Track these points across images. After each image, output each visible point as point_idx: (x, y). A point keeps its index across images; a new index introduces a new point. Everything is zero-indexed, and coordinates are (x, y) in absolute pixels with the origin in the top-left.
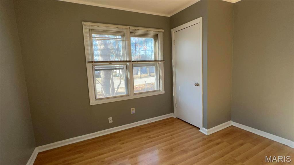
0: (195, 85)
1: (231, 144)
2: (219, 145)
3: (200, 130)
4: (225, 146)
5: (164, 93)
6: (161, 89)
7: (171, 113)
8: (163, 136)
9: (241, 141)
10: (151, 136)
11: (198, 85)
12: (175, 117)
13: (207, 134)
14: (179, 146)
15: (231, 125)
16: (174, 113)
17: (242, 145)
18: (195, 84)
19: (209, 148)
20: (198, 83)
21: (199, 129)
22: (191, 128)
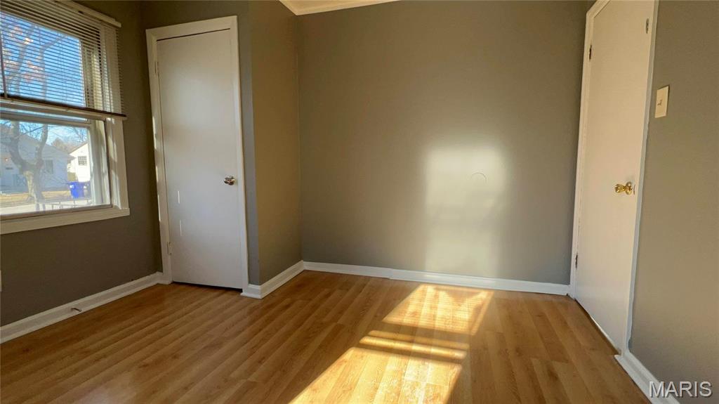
0: (226, 182)
1: (310, 300)
2: (289, 309)
3: (242, 294)
4: (301, 307)
5: (128, 214)
6: (117, 202)
7: (155, 272)
8: (137, 333)
9: (326, 291)
10: (91, 347)
11: (232, 183)
12: (167, 282)
13: (259, 297)
14: (194, 340)
15: (302, 270)
16: (162, 271)
17: (328, 296)
18: (226, 179)
19: (271, 319)
20: (232, 178)
21: (240, 291)
22: (219, 296)
